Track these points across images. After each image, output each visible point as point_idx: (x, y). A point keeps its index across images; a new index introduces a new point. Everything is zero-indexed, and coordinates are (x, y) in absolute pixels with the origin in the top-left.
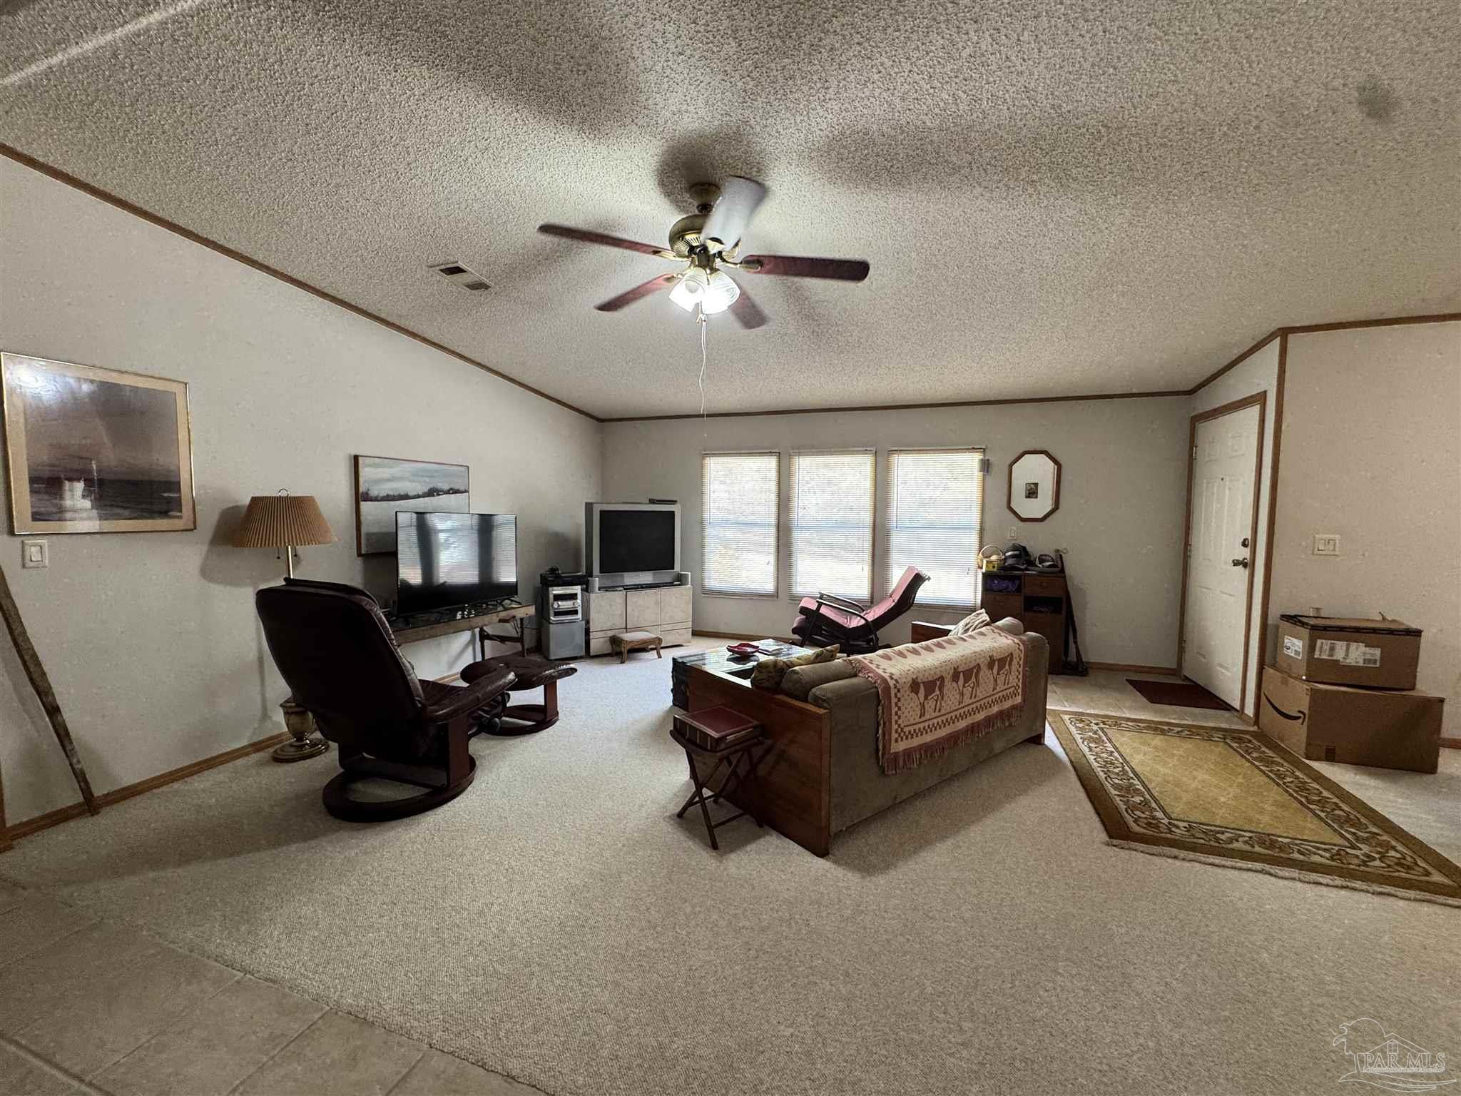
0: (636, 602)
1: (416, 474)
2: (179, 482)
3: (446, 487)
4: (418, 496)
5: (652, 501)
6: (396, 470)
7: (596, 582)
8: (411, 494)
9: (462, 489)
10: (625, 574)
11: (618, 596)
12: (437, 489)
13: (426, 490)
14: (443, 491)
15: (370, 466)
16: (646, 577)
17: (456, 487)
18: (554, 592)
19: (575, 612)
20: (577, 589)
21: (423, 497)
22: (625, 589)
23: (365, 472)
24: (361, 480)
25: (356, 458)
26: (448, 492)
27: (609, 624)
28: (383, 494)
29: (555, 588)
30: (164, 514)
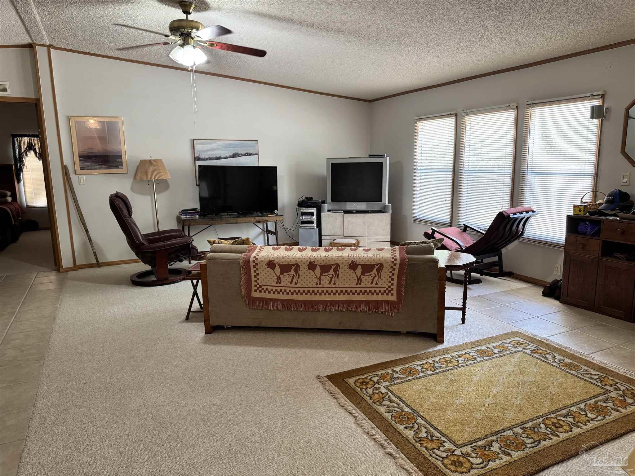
0: (350, 221)
1: (227, 146)
2: (121, 155)
3: (243, 152)
4: (227, 158)
5: (371, 156)
6: (214, 145)
7: (326, 207)
8: (223, 156)
9: (254, 153)
10: (347, 203)
11: (338, 216)
12: (237, 154)
13: (231, 154)
14: (241, 154)
15: (200, 144)
16: (362, 206)
17: (250, 152)
18: (302, 211)
19: (312, 223)
20: (314, 210)
21: (230, 158)
22: (344, 212)
23: (197, 147)
24: (196, 151)
25: (193, 140)
26: (245, 155)
27: (333, 232)
28: (207, 157)
29: (303, 208)
30: (117, 167)
